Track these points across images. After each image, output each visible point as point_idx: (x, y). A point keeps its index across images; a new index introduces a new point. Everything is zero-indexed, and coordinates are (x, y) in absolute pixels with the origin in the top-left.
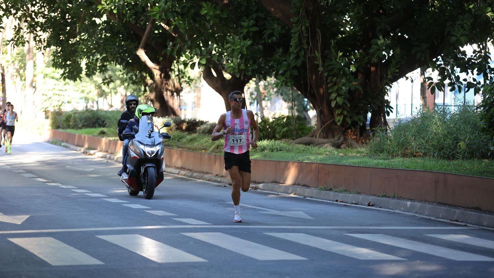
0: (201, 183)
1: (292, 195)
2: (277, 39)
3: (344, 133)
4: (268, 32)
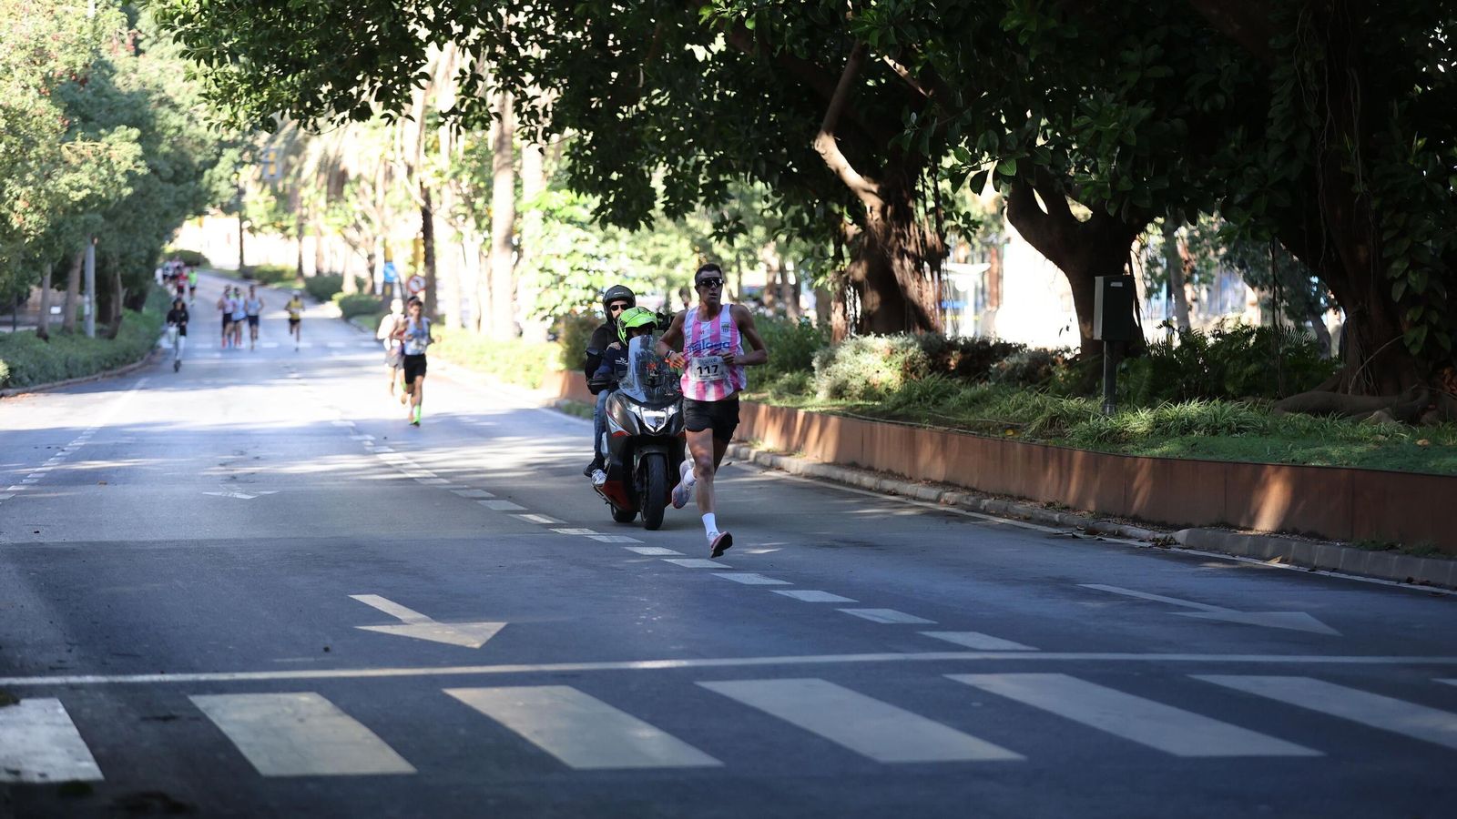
0: (1002, 528)
1: (1275, 564)
2: (1227, 101)
3: (1432, 378)
4: (1202, 80)
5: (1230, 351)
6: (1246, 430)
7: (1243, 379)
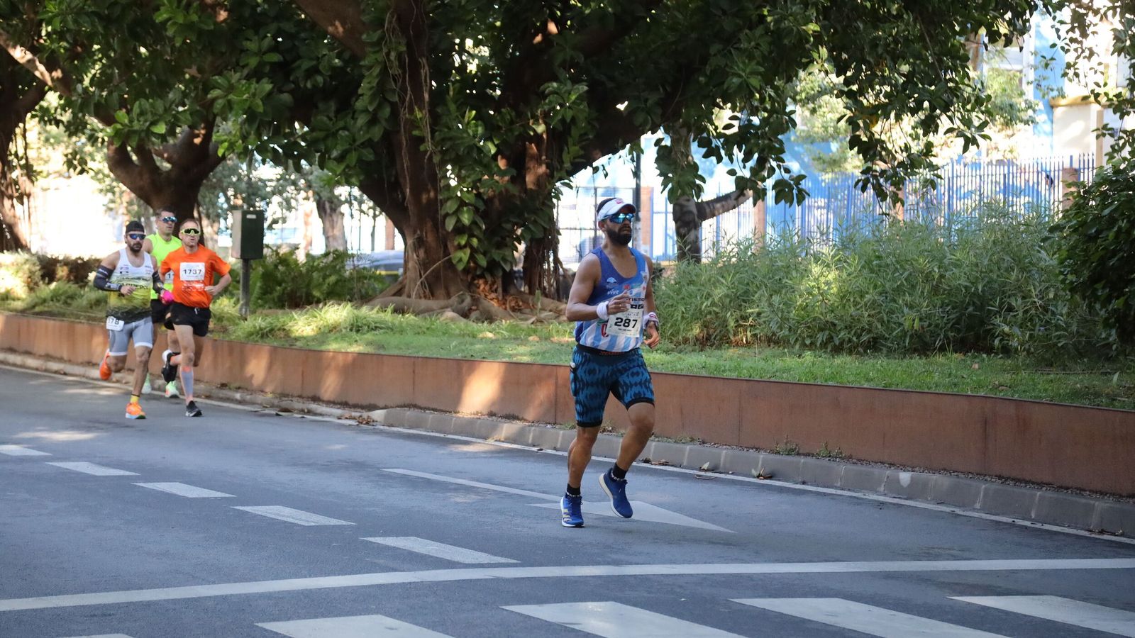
2: (324, 79)
3: (471, 287)
4: (306, 64)
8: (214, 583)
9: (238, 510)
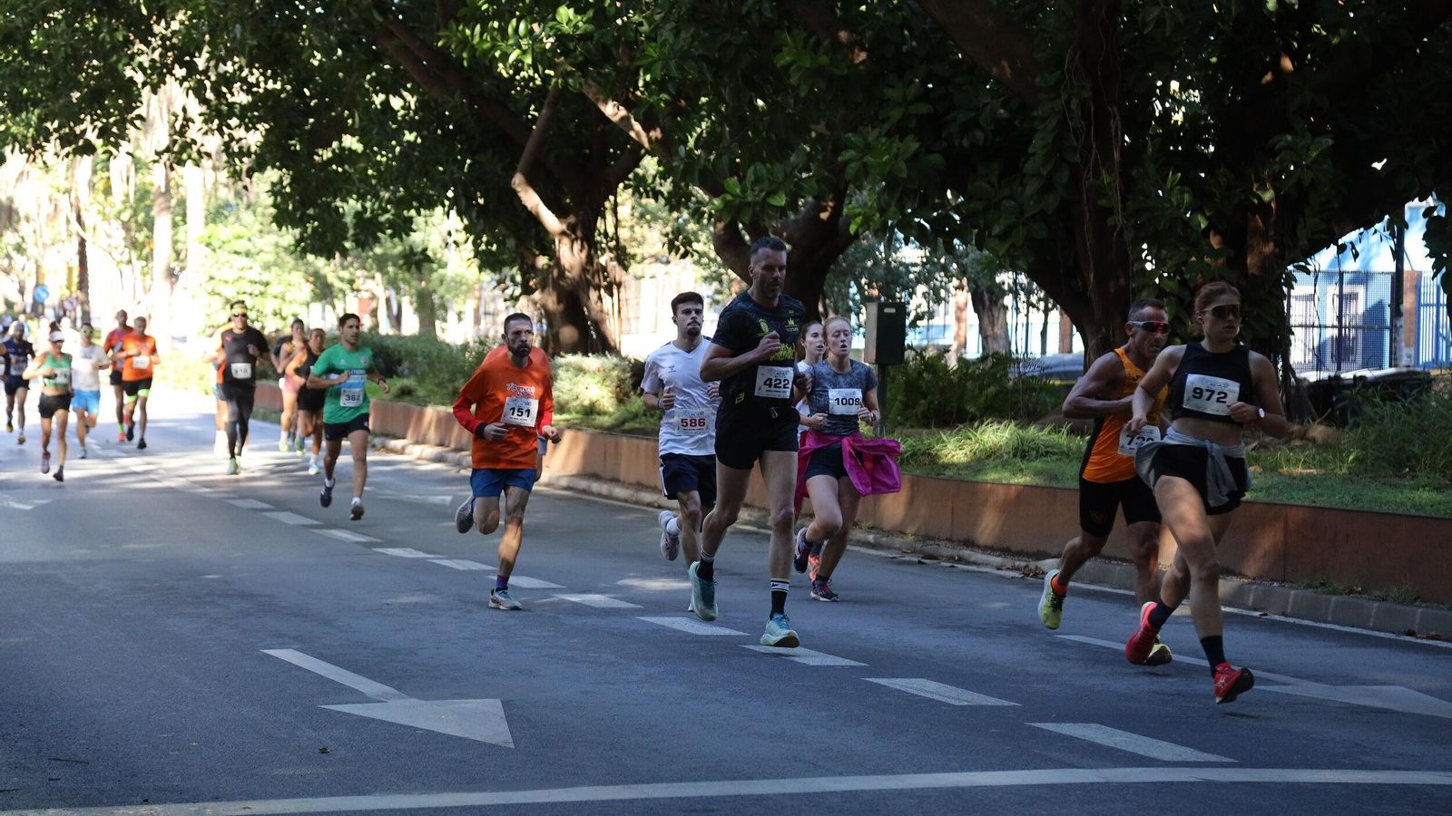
2: (985, 135)
4: (962, 117)
5: (966, 374)
6: (1054, 454)
7: (983, 399)
8: (841, 774)
9: (871, 683)
